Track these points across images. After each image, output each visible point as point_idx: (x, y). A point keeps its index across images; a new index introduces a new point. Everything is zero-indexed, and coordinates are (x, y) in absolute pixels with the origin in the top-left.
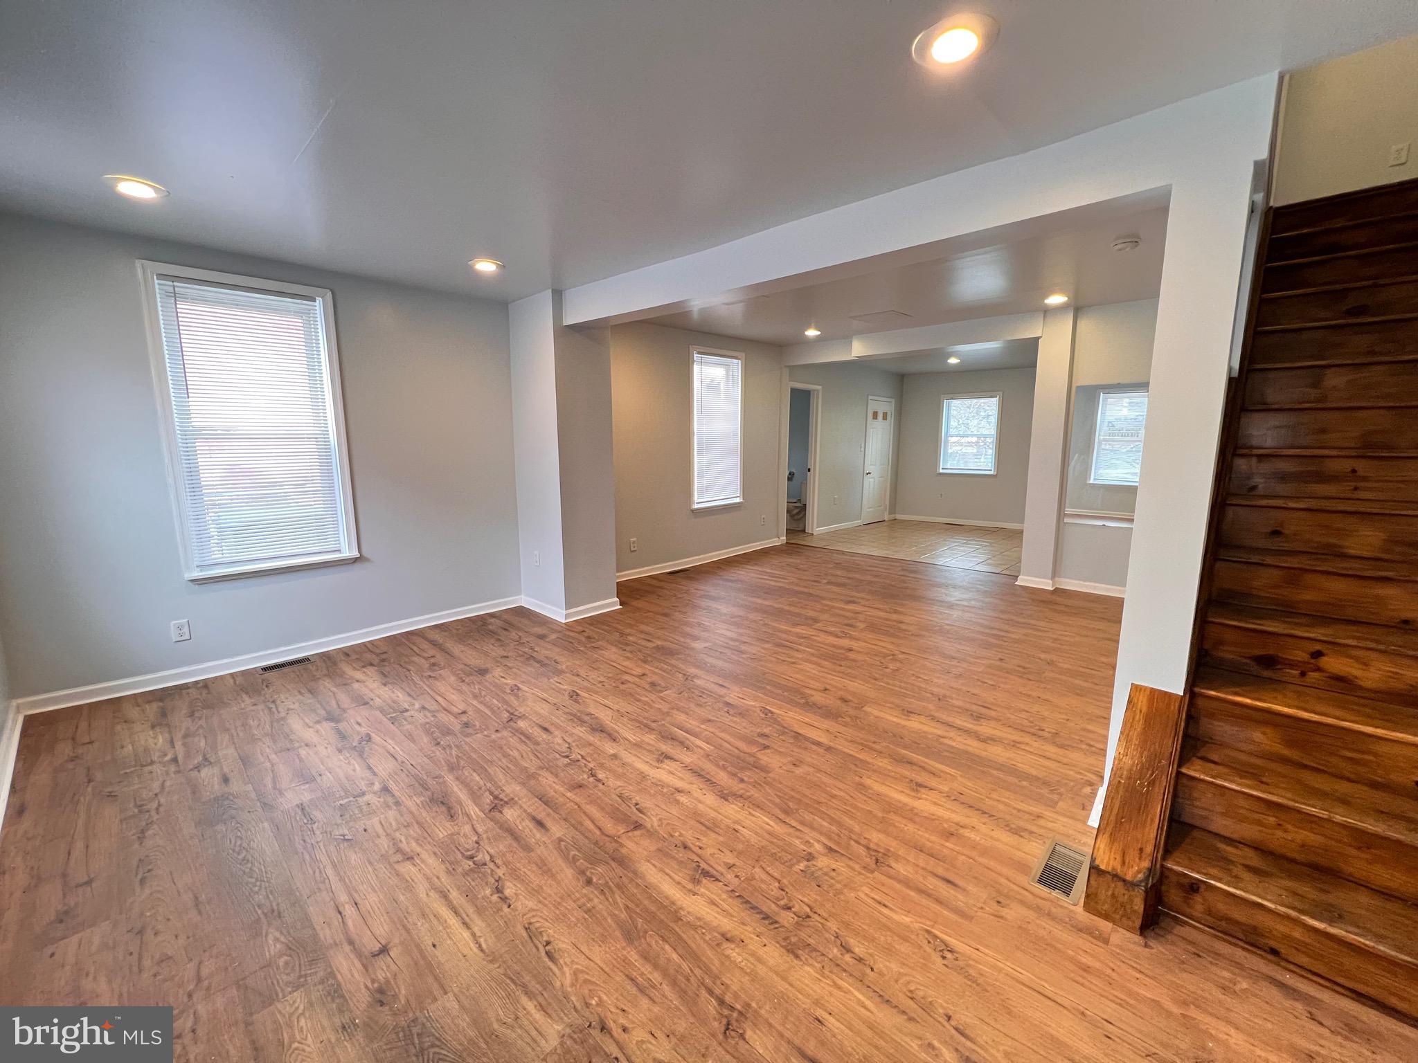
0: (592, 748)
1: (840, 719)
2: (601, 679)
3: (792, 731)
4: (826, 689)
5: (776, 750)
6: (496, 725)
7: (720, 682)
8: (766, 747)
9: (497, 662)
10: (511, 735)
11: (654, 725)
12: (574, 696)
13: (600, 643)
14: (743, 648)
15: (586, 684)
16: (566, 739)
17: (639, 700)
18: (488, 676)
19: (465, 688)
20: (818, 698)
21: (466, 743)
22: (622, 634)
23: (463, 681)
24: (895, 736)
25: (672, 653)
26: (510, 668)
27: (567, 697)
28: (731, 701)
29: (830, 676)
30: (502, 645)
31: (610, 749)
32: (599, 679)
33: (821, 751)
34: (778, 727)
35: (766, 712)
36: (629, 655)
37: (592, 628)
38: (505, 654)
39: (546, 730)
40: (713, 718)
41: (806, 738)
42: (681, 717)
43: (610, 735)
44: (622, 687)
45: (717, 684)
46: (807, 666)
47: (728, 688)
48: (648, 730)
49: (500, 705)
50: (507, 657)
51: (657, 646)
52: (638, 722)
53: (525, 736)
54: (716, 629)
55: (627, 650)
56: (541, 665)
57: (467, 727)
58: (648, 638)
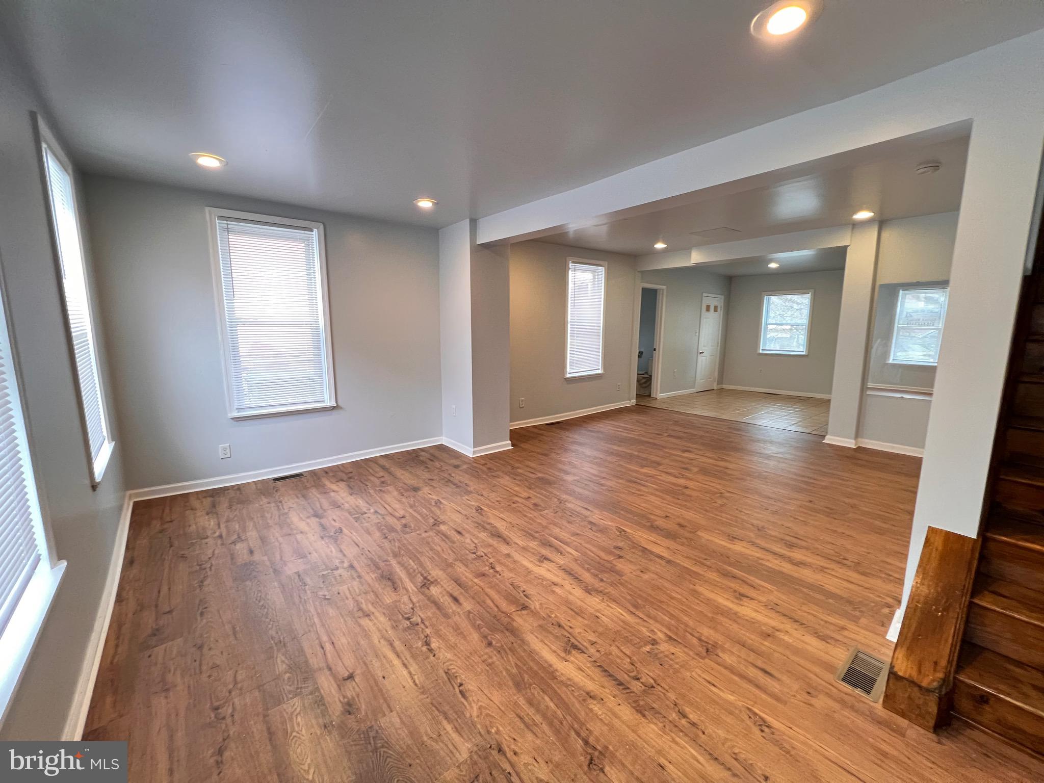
0: (492, 548)
1: (678, 540)
2: (499, 499)
3: (640, 546)
4: (667, 517)
5: (628, 560)
6: (425, 527)
7: (585, 506)
8: (620, 557)
9: (426, 483)
10: (435, 535)
11: (536, 535)
12: (479, 510)
13: (498, 473)
14: (603, 482)
15: (487, 502)
16: (474, 540)
17: (525, 516)
18: (420, 493)
19: (404, 500)
20: (660, 522)
21: (405, 539)
22: (513, 467)
23: (403, 495)
24: (722, 555)
25: (549, 483)
26: (435, 488)
27: (474, 511)
28: (593, 521)
29: (670, 507)
30: (429, 471)
31: (504, 549)
32: (497, 499)
33: (663, 563)
34: (630, 543)
35: (621, 531)
36: (518, 482)
37: (492, 462)
38: (431, 478)
39: (459, 533)
40: (580, 532)
41: (652, 553)
42: (556, 531)
44: (514, 505)
45: (583, 507)
46: (652, 498)
47: (592, 511)
48: (532, 538)
49: (428, 513)
50: (432, 480)
51: (539, 478)
52: (525, 532)
53: (445, 536)
54: (582, 467)
55: (517, 479)
56: (456, 487)
57: (406, 527)
58: (533, 471)
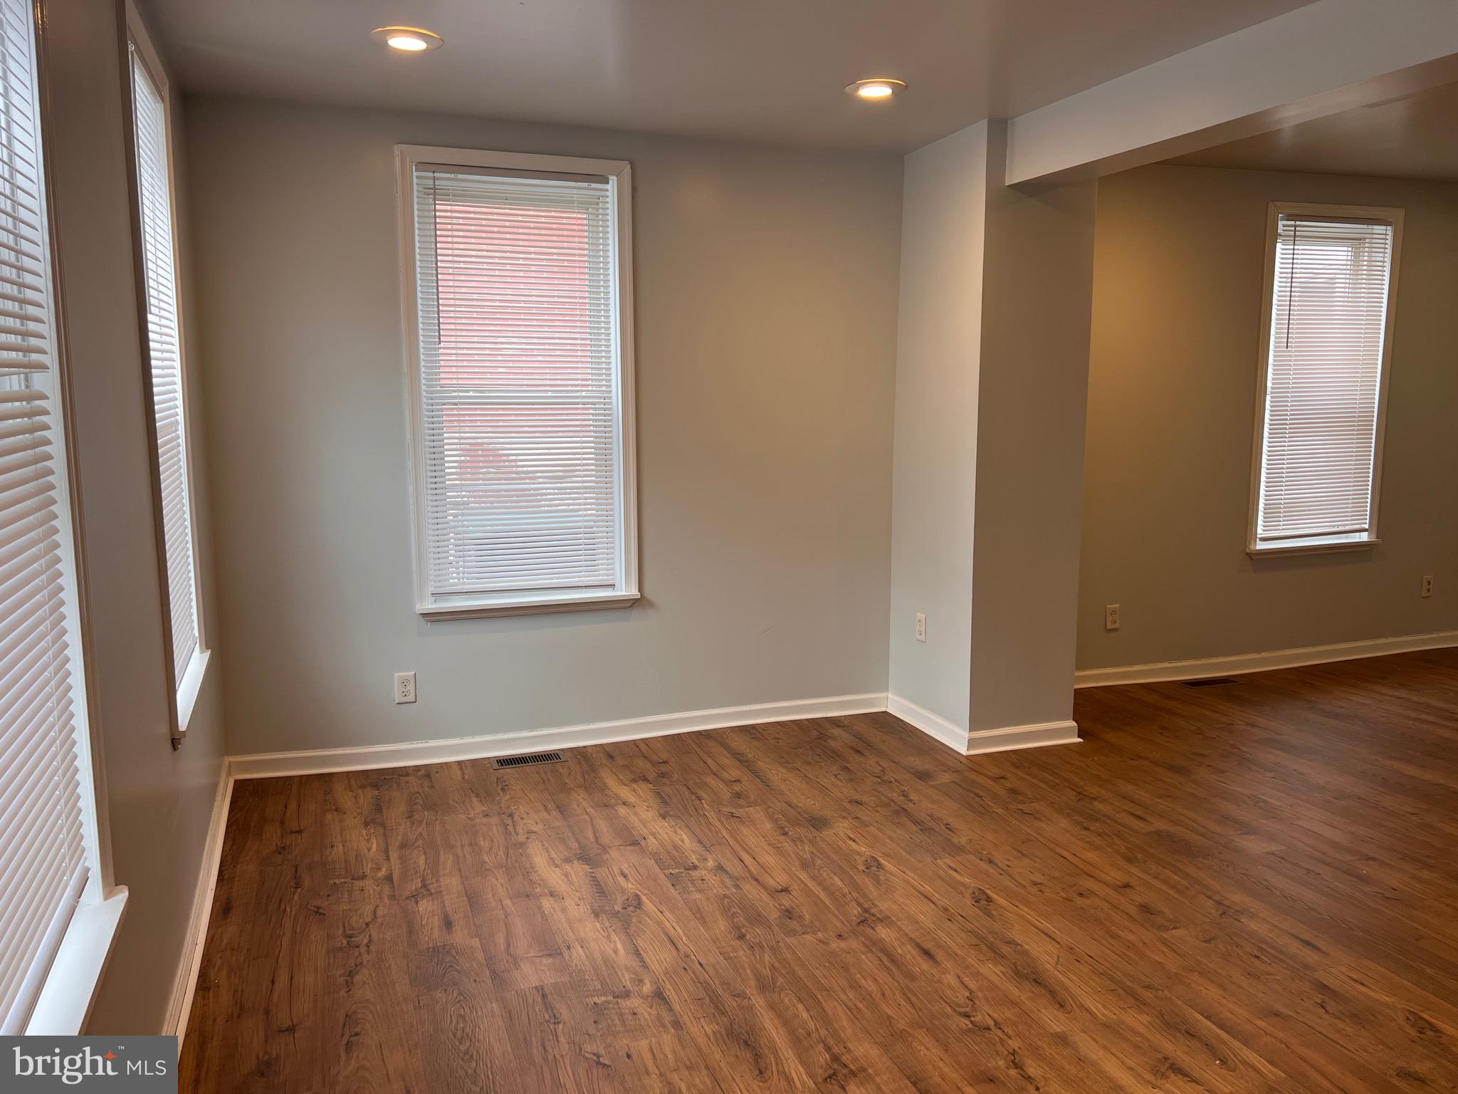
0: (1015, 1009)
2: (1038, 878)
6: (839, 925)
7: (1306, 936)
9: (845, 810)
10: (863, 948)
11: (1147, 995)
12: (982, 900)
13: (1036, 805)
14: (1365, 869)
15: (1006, 881)
16: (966, 980)
17: (1115, 936)
18: (827, 833)
19: (787, 845)
21: (788, 947)
22: (1081, 796)
23: (785, 834)
25: (1189, 851)
26: (865, 825)
27: (968, 901)
28: (1331, 983)
30: (851, 780)
31: (1053, 1019)
32: (1031, 877)
35: (1423, 1026)
36: (1097, 840)
37: (1019, 773)
38: (857, 797)
39: (927, 954)
40: (1285, 1011)
42: (1210, 993)
43: (1052, 993)
44: (1080, 902)
45: (1296, 938)
47: (1325, 954)
48: (1133, 1001)
49: (846, 890)
50: (859, 803)
51: (1158, 833)
52: (1112, 979)
53: (890, 958)
54: (1299, 818)
55: (1092, 828)
56: (921, 830)
57: (790, 918)
58: (1139, 813)
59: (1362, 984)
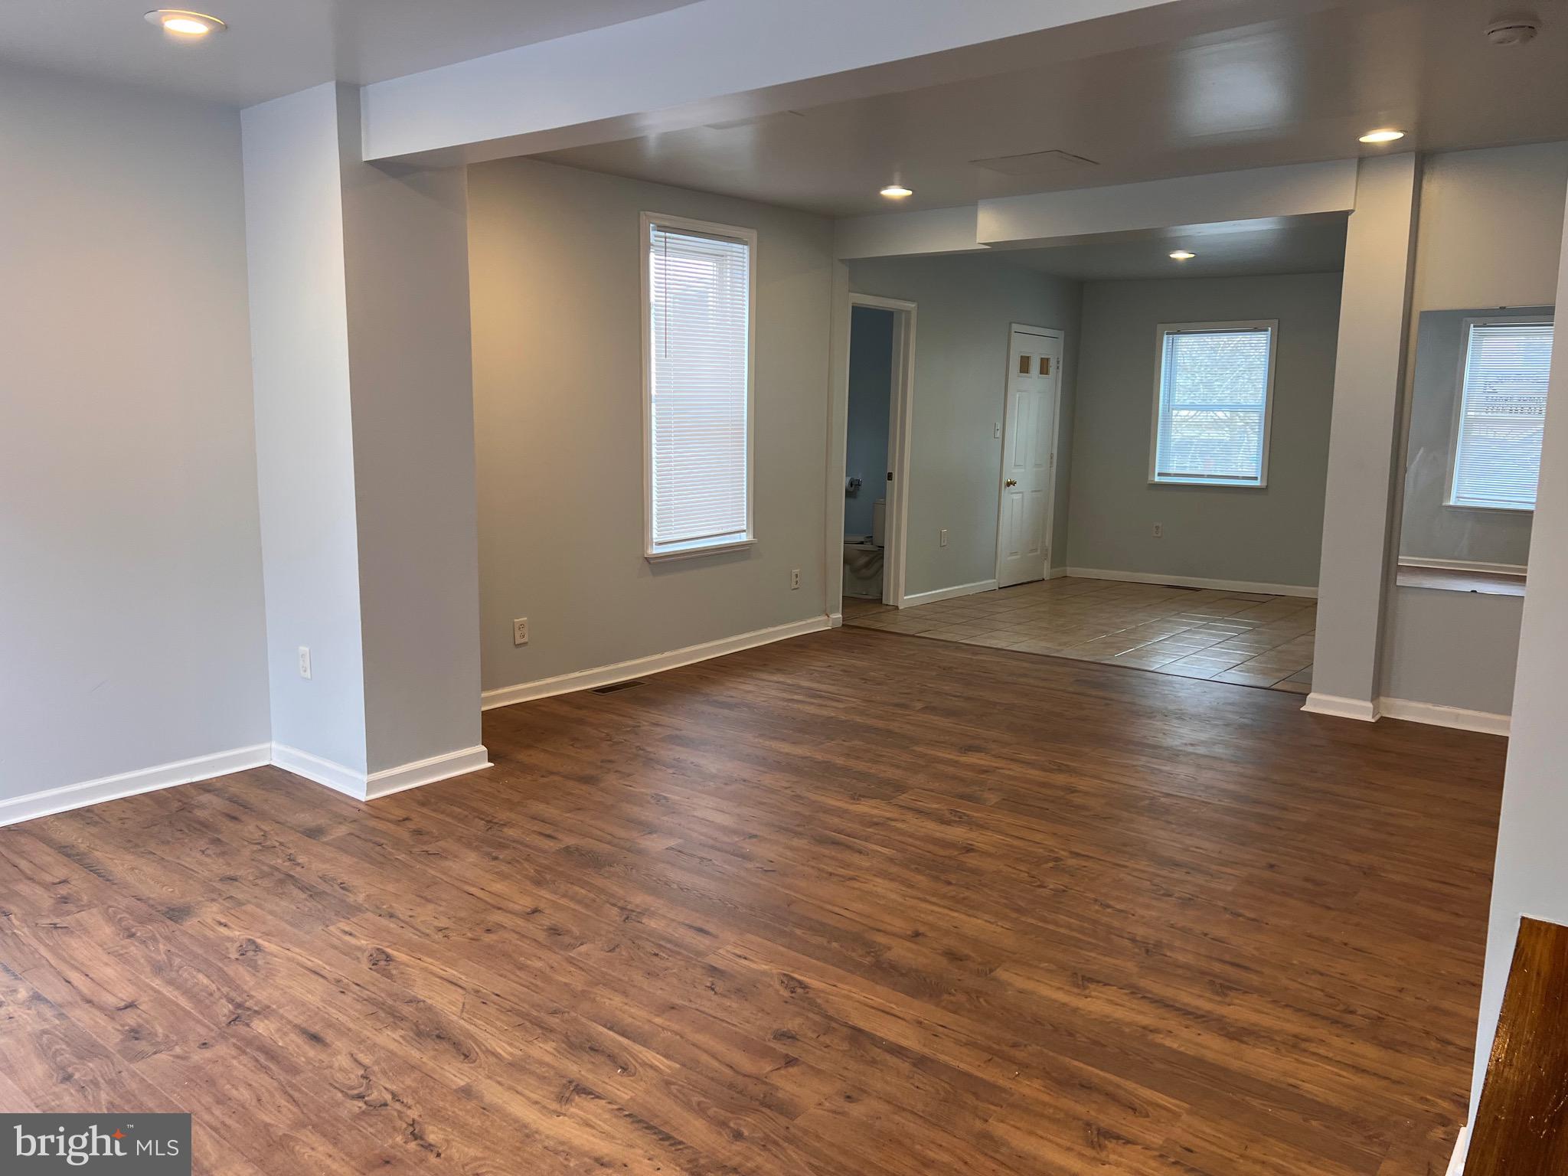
0: (416, 1075)
1: (945, 996)
2: (443, 922)
3: (846, 1025)
4: (917, 934)
5: (812, 1068)
6: (202, 1031)
7: (699, 924)
8: (790, 1062)
9: (214, 890)
10: (234, 1052)
11: (554, 1021)
12: (381, 961)
13: (442, 843)
14: (748, 847)
15: (409, 934)
16: (361, 1057)
17: (522, 967)
18: (190, 924)
19: (134, 950)
20: (901, 952)
21: (134, 1075)
22: (490, 823)
23: (132, 935)
24: (1056, 1029)
25: (592, 861)
26: (240, 904)
27: (365, 965)
28: (719, 964)
29: (924, 905)
30: (223, 854)
31: (455, 1074)
32: (436, 923)
33: (905, 1066)
34: (817, 1018)
35: (792, 984)
36: (505, 868)
37: (425, 810)
38: (231, 873)
39: (315, 1038)
40: (680, 1002)
41: (876, 1041)
42: (612, 1002)
43: (456, 1045)
44: (488, 938)
45: (691, 927)
46: (880, 886)
47: (716, 937)
48: (539, 1031)
49: (213, 987)
50: (233, 879)
51: (567, 849)
52: (519, 1014)
53: (268, 1054)
54: (694, 809)
55: (501, 857)
56: (311, 896)
57: (137, 1039)
58: (548, 832)
59: (745, 958)
